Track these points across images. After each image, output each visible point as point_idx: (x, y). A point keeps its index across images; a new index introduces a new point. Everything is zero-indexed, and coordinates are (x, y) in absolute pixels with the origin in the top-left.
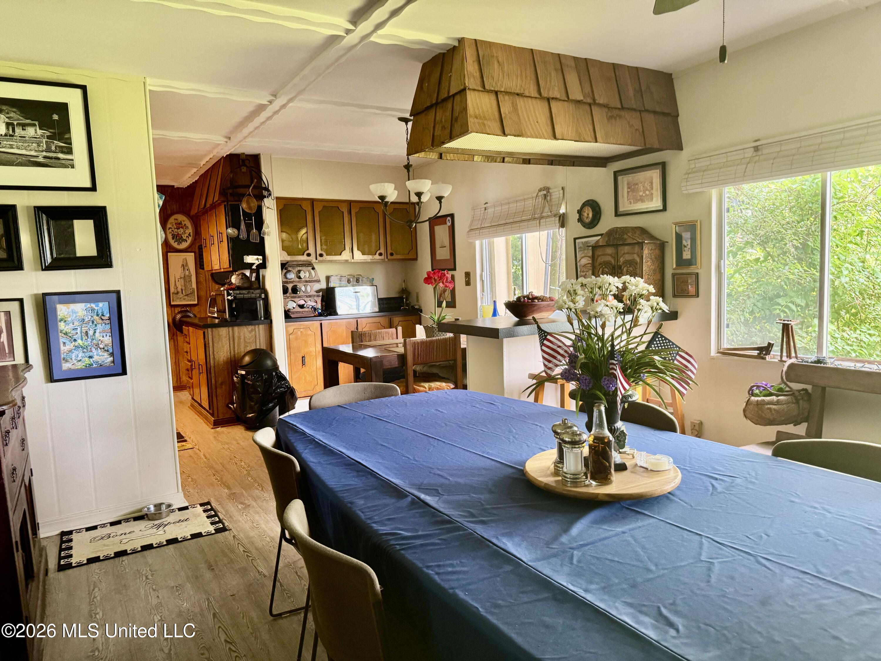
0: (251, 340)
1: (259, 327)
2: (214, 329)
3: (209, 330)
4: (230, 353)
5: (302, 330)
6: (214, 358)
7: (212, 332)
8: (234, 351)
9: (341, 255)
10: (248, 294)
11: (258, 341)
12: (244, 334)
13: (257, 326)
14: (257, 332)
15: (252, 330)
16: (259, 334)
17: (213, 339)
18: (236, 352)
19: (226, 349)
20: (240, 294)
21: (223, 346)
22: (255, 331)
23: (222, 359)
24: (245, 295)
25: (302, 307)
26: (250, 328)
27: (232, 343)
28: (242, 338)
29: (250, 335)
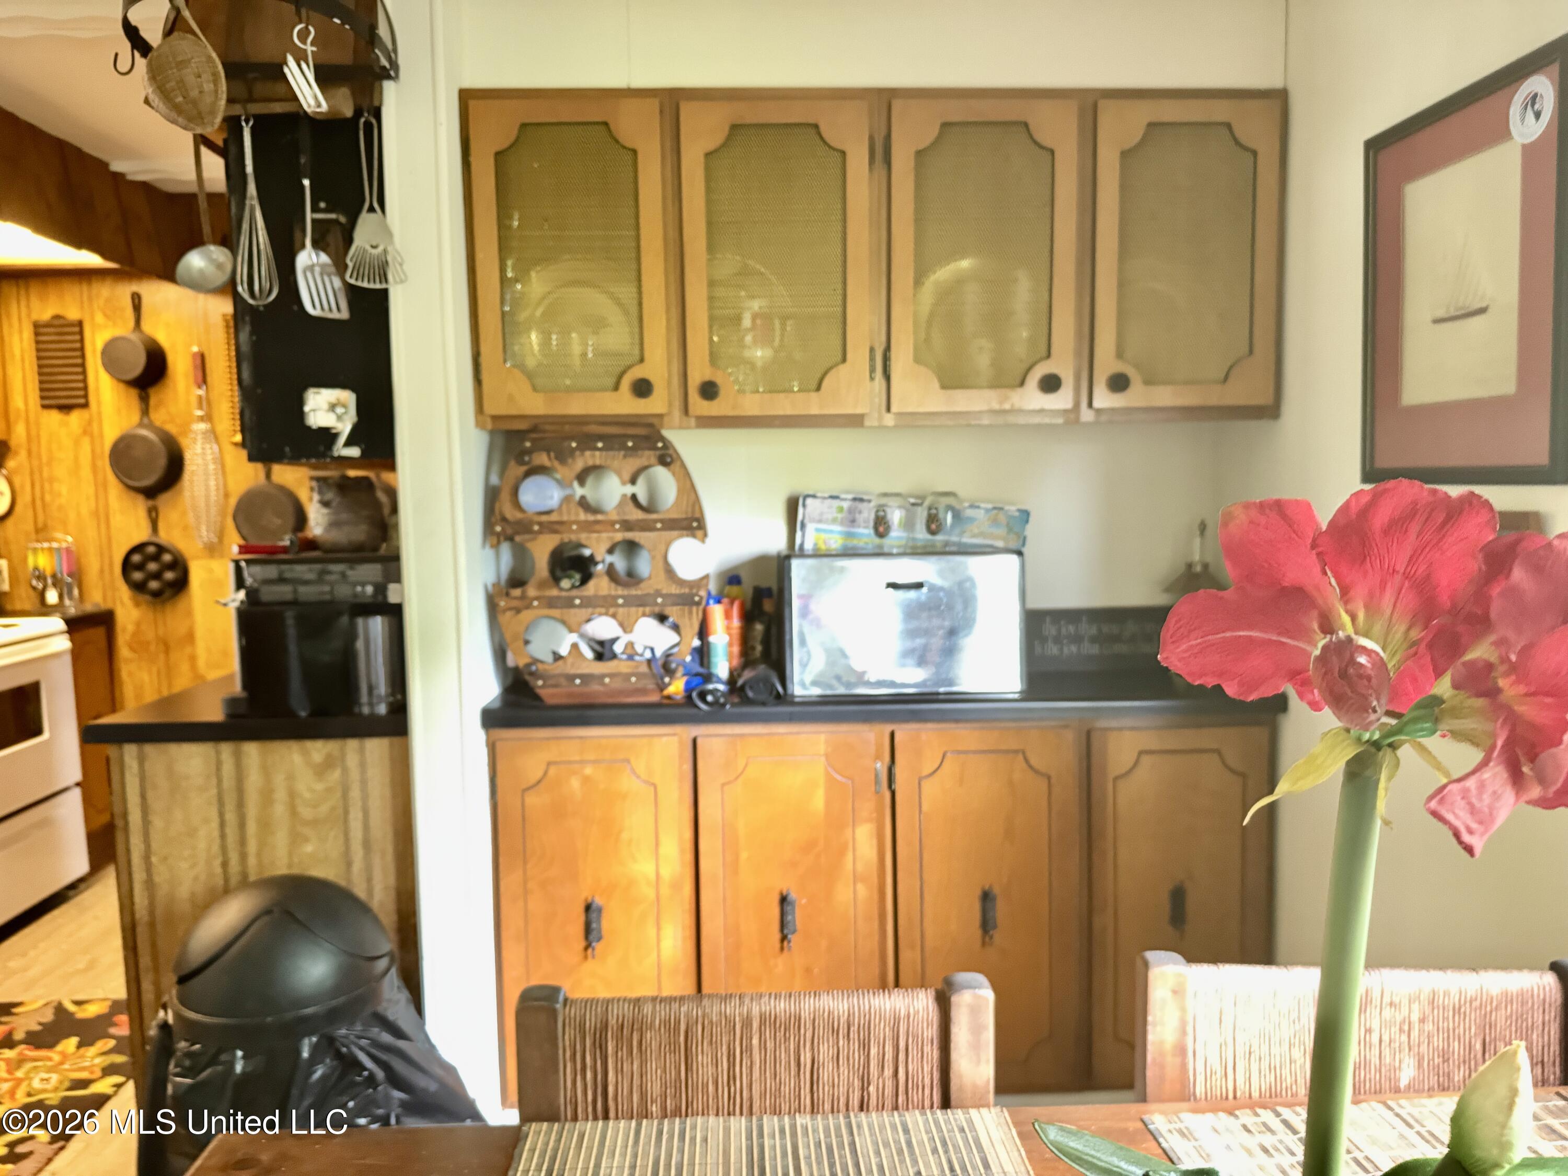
0: (324, 809)
1: (362, 751)
2: (150, 749)
3: (130, 751)
4: (225, 864)
5: (588, 771)
6: (150, 883)
7: (141, 760)
8: (243, 857)
9: (818, 388)
10: (320, 580)
11: (356, 817)
12: (291, 777)
13: (352, 744)
14: (355, 774)
15: (329, 763)
16: (364, 782)
17: (143, 796)
18: (252, 861)
19: (202, 845)
20: (281, 580)
21: (192, 833)
22: (345, 770)
23: (183, 892)
24: (302, 589)
25: (603, 651)
26: (318, 749)
27: (231, 817)
28: (281, 795)
29: (319, 787)
